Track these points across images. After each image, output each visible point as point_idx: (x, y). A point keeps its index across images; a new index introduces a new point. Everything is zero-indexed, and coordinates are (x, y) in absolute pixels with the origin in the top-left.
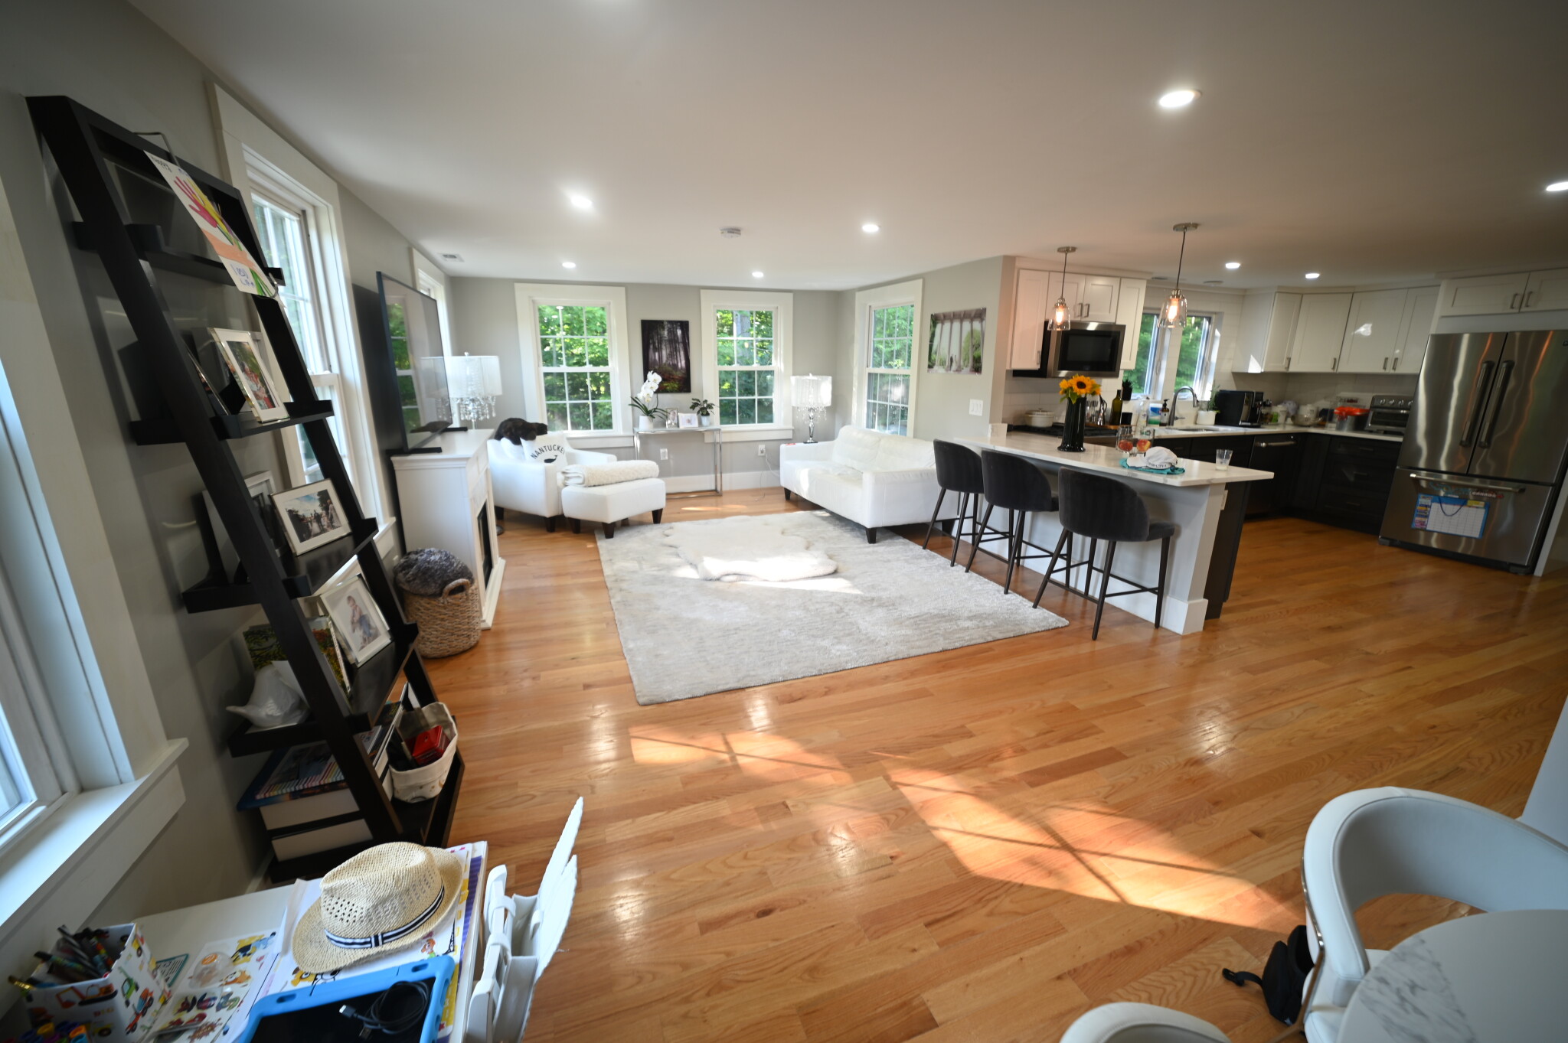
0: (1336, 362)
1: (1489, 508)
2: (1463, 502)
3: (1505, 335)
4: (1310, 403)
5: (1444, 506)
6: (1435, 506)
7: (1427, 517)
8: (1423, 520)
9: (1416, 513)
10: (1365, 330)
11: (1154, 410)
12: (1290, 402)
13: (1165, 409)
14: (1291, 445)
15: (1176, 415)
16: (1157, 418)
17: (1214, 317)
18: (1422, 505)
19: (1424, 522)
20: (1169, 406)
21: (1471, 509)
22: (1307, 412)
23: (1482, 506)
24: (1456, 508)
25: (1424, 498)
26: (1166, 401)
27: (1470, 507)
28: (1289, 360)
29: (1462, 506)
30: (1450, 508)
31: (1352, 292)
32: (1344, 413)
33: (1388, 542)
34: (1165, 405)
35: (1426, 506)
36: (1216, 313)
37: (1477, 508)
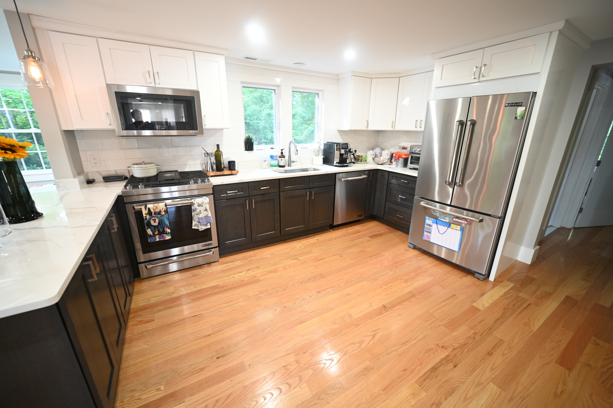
0: (394, 124)
1: (462, 230)
2: (449, 225)
3: (470, 98)
4: (387, 149)
5: (438, 226)
6: (434, 225)
7: (430, 233)
8: (429, 234)
9: (425, 230)
10: (406, 101)
11: (272, 157)
12: (378, 148)
13: (282, 156)
14: (363, 178)
15: (292, 160)
16: (275, 162)
17: (320, 93)
18: (427, 225)
19: (429, 236)
20: (286, 153)
21: (453, 230)
22: (386, 155)
23: (459, 229)
24: (446, 228)
25: (428, 219)
26: (282, 150)
27: (452, 229)
28: (368, 121)
29: (448, 228)
30: (442, 228)
31: (399, 77)
32: (397, 156)
33: (412, 246)
34: (282, 153)
35: (430, 225)
36: (321, 91)
37: (456, 230)
